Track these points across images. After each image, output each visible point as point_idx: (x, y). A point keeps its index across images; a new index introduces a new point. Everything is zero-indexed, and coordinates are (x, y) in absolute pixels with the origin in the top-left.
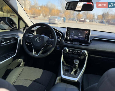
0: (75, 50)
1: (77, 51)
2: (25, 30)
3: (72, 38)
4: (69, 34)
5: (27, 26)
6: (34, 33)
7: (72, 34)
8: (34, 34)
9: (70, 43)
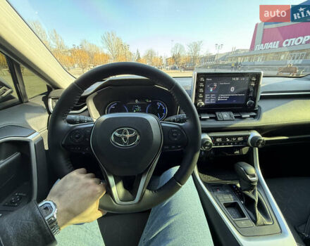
0: (230, 137)
1: (234, 139)
2: (50, 101)
3: (213, 101)
4: (203, 94)
5: (52, 86)
6: (85, 107)
7: (211, 90)
8: (87, 109)
9: (211, 118)
